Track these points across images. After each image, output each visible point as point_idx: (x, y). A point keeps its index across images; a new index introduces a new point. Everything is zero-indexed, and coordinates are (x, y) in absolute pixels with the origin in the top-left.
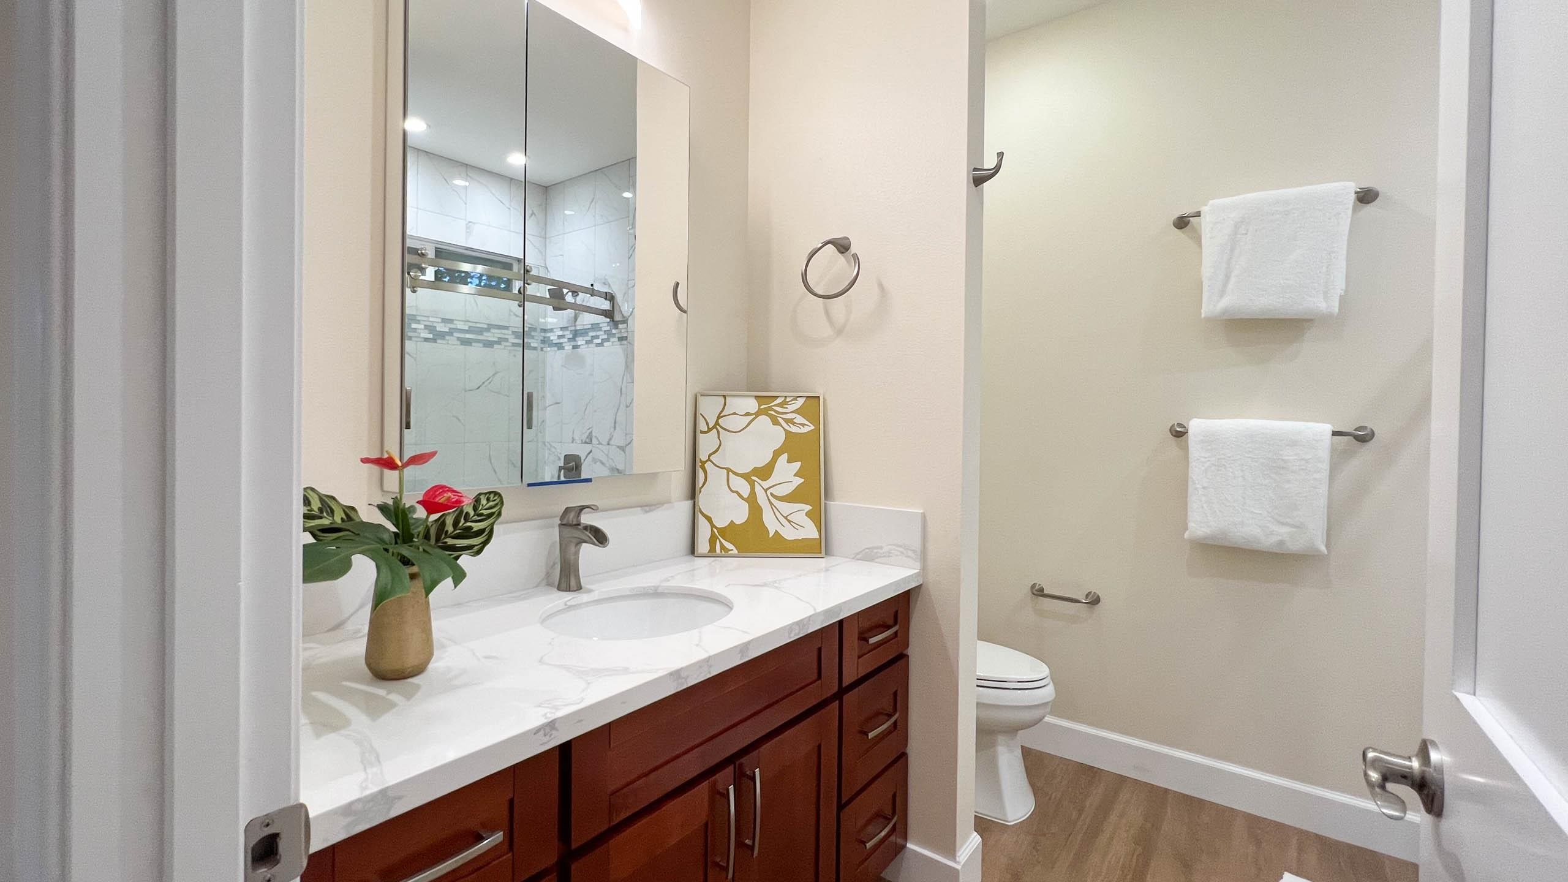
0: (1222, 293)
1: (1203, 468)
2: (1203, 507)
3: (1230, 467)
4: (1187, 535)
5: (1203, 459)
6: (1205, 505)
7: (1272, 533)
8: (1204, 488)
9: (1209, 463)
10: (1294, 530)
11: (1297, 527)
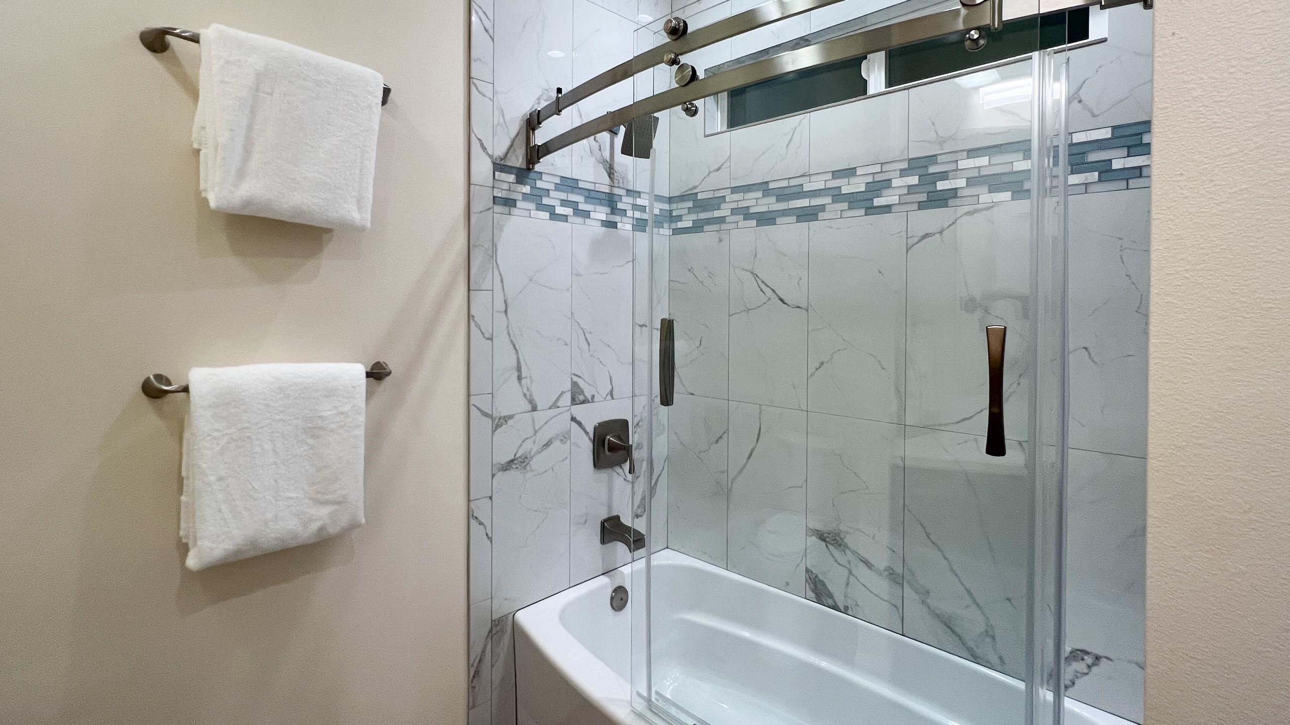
0: (241, 174)
1: (217, 448)
2: (220, 511)
3: (258, 439)
4: (192, 562)
5: (216, 434)
6: (223, 507)
7: (311, 520)
8: (220, 479)
9: (227, 438)
10: (334, 507)
11: (339, 503)
